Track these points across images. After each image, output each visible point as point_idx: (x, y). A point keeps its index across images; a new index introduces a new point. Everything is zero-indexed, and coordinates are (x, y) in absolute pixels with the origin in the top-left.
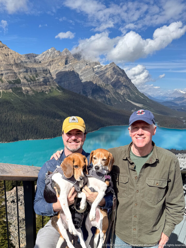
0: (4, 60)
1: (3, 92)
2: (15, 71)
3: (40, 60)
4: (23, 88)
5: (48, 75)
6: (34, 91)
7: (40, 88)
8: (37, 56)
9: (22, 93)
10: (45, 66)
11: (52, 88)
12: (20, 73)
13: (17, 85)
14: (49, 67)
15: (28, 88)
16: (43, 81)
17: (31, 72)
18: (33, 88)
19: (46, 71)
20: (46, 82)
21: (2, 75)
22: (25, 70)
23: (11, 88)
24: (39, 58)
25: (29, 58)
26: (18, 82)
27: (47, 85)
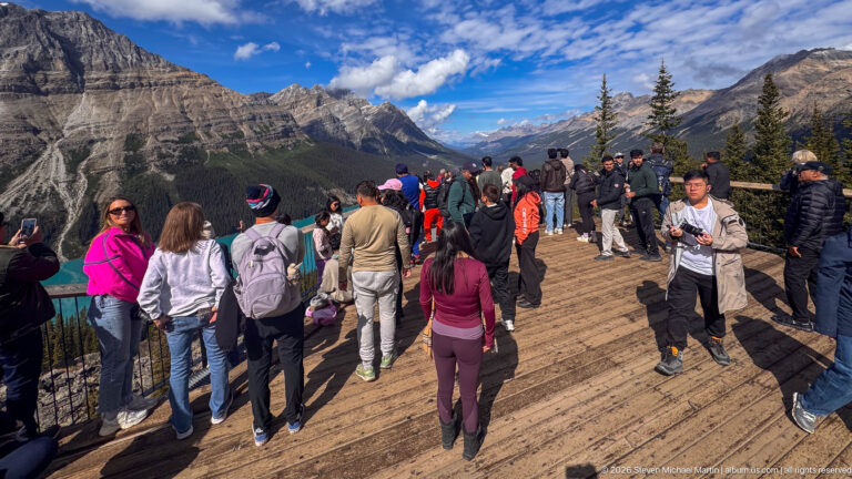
0: (213, 104)
1: (212, 153)
2: (234, 119)
3: (276, 101)
4: (248, 145)
5: (291, 123)
6: (266, 147)
7: (277, 142)
8: (271, 95)
9: (246, 151)
10: (285, 110)
11: (298, 141)
12: (241, 122)
13: (237, 140)
14: (291, 111)
15: (257, 144)
16: (282, 132)
17: (261, 118)
18: (265, 143)
19: (286, 117)
20: (287, 132)
21: (210, 125)
22: (251, 116)
23: (227, 145)
24: (275, 98)
25: (256, 99)
26: (240, 135)
27: (289, 137)
